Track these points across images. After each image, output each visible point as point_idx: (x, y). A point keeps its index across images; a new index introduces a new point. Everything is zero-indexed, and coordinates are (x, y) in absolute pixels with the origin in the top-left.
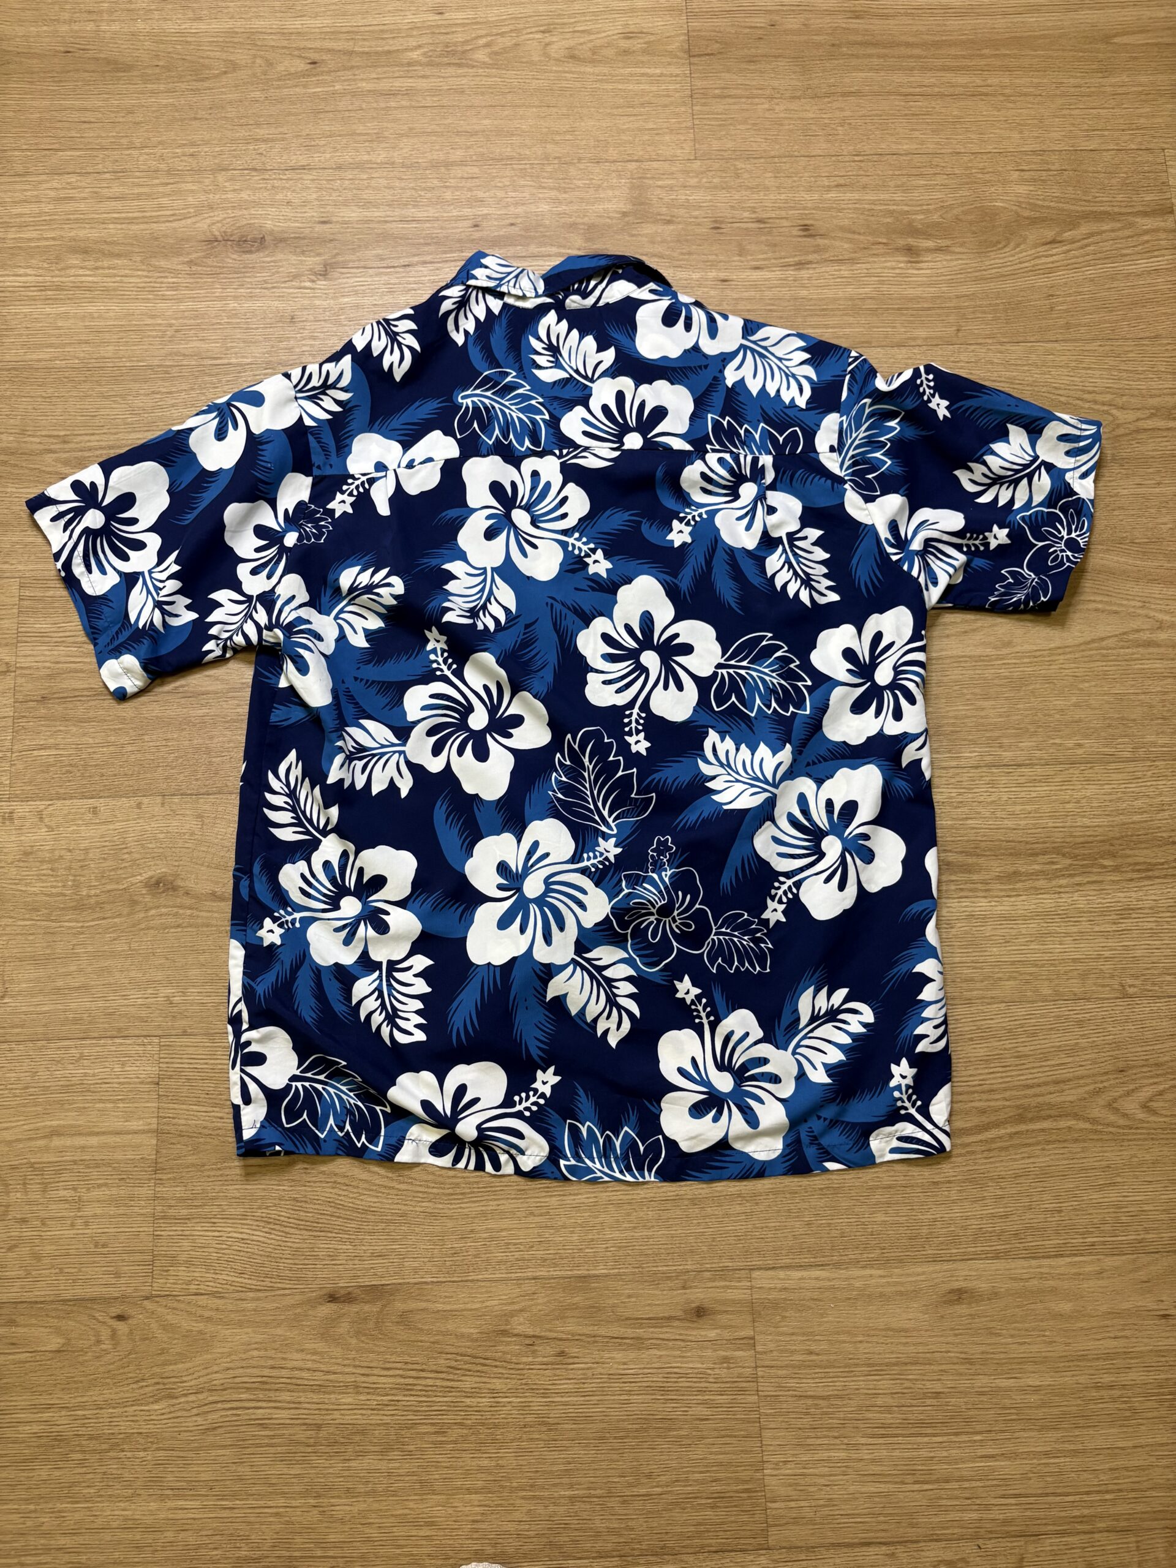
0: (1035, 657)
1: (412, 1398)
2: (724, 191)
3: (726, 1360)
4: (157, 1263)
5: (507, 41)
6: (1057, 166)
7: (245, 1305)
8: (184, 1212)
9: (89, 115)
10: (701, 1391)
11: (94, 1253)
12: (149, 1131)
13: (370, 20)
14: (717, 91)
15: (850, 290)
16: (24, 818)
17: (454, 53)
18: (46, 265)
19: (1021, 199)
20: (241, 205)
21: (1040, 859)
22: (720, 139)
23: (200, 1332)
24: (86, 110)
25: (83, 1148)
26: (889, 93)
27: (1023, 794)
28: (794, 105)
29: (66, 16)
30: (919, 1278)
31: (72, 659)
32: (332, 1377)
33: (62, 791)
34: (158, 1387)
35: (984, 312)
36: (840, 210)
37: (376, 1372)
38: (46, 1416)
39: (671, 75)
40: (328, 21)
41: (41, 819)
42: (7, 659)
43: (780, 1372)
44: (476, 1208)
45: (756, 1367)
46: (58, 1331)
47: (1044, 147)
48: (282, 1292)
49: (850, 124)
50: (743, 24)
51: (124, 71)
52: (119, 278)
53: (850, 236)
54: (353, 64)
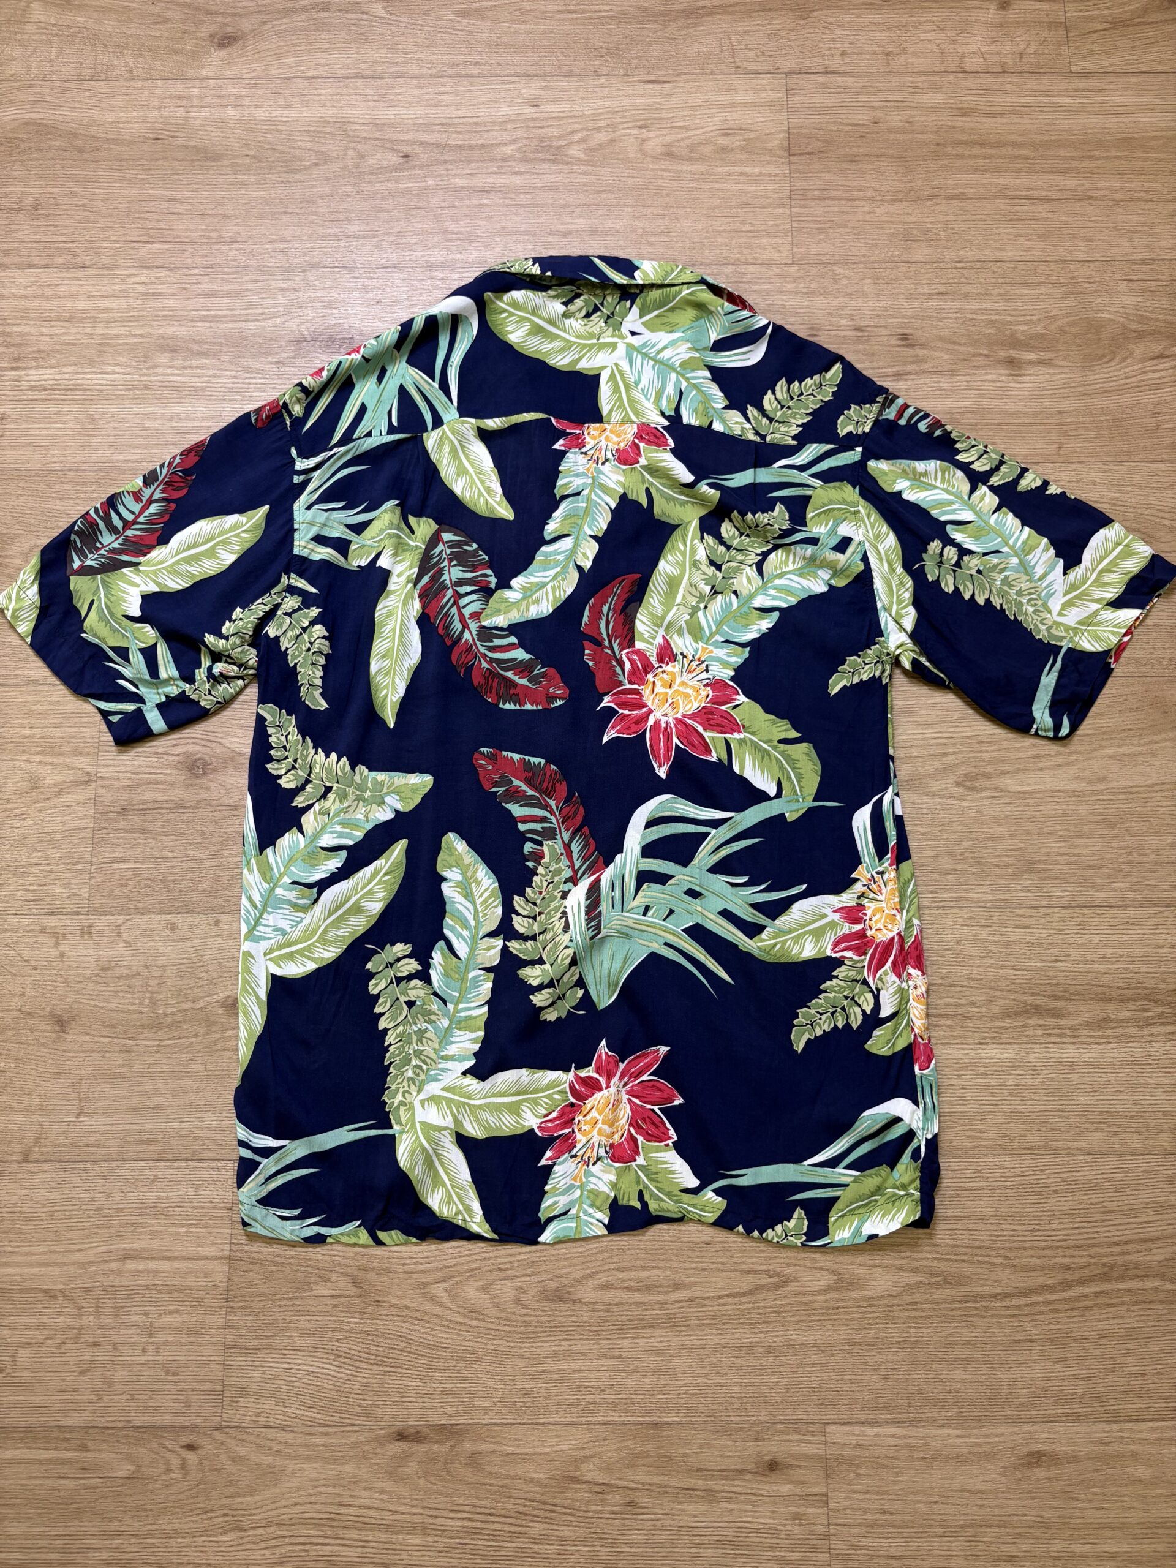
0: (1132, 794)
1: (480, 1542)
2: (822, 297)
3: (798, 1516)
4: (227, 1394)
5: (603, 137)
6: (1166, 277)
7: (313, 1440)
8: (255, 1342)
9: (178, 207)
10: (771, 1547)
11: (165, 1380)
12: (221, 1258)
13: (463, 112)
16: (102, 932)
17: (549, 148)
18: (134, 363)
19: (1128, 311)
20: (331, 305)
21: (1131, 1005)
22: (818, 242)
23: (269, 1466)
24: (175, 200)
25: (156, 1273)
26: (994, 196)
27: (1115, 937)
28: (895, 208)
29: (156, 101)
30: (997, 1439)
32: (400, 1517)
33: (141, 906)
34: (227, 1519)
35: (1088, 430)
37: (444, 1514)
38: (115, 1543)
39: (770, 175)
40: (420, 112)
41: (119, 934)
42: (89, 768)
43: (852, 1531)
44: (549, 1347)
45: (829, 1525)
46: (129, 1458)
47: (1154, 256)
48: (351, 1428)
49: (953, 229)
50: (845, 121)
51: (214, 160)
52: (206, 379)
53: (951, 346)
54: (446, 158)
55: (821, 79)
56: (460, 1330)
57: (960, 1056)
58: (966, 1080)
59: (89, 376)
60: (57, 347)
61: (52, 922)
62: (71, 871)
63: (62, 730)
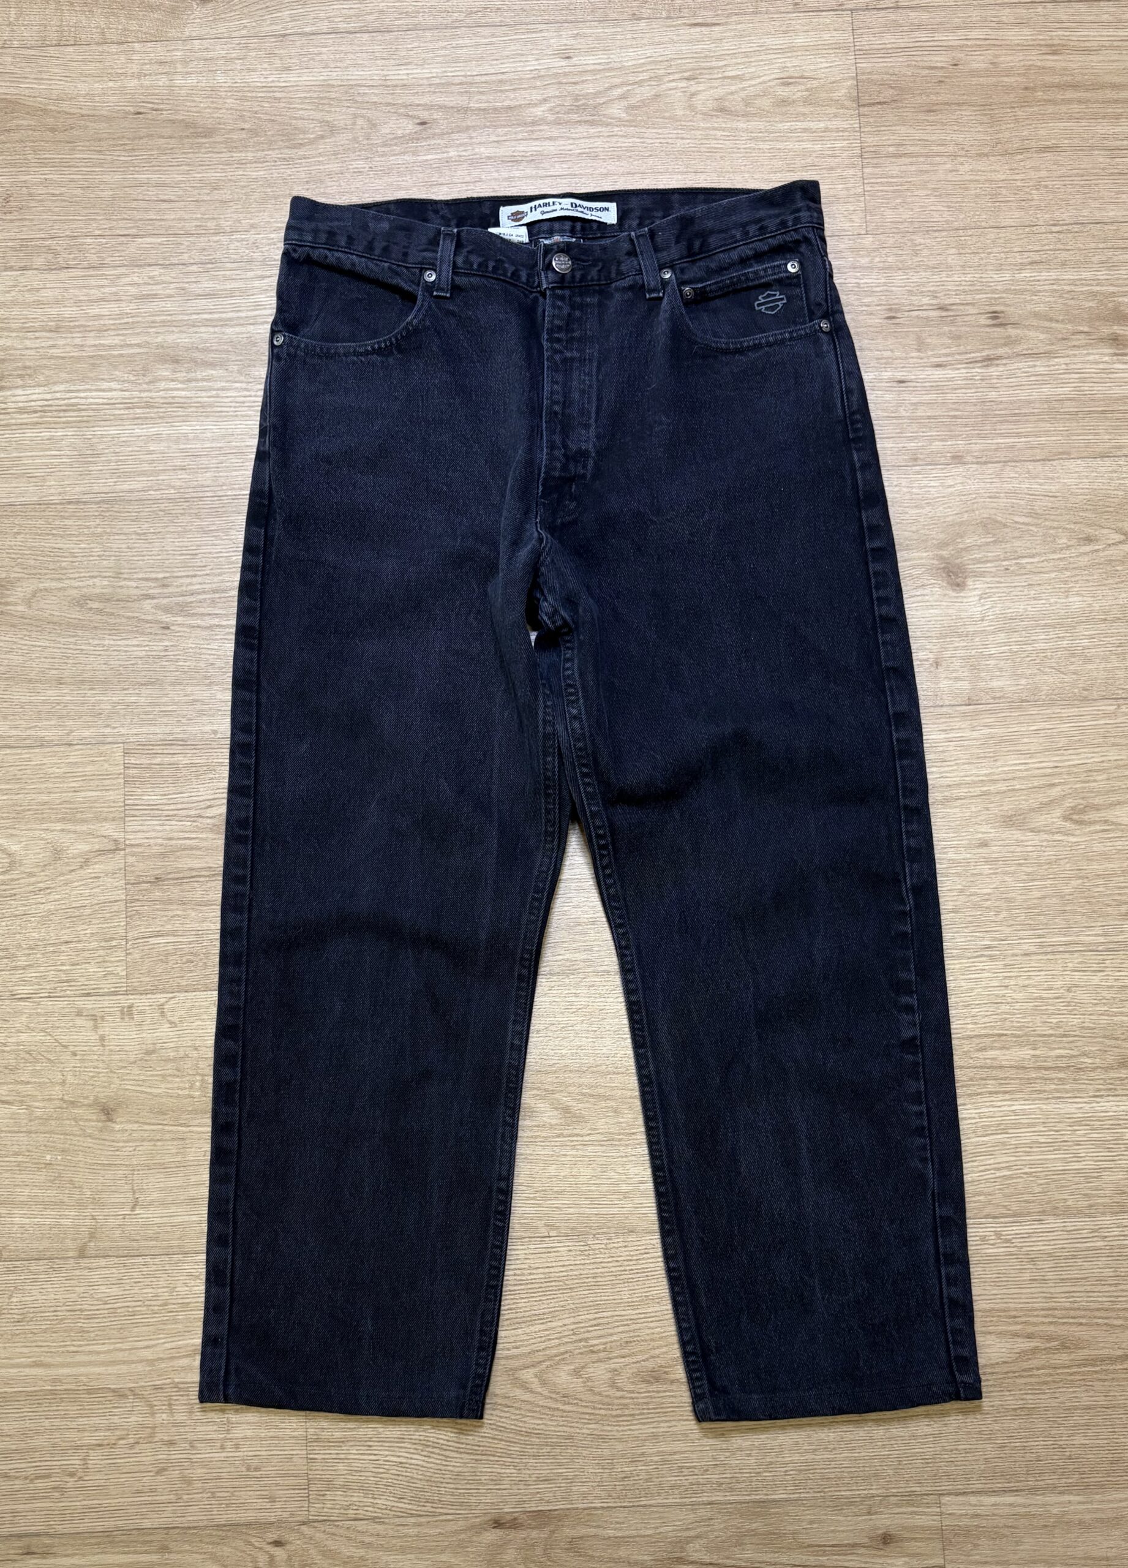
2: (900, 272)
4: (313, 1488)
5: (646, 92)
7: (406, 1531)
8: (338, 1435)
9: (169, 194)
11: (246, 1477)
13: (486, 68)
14: (891, 149)
15: (1046, 390)
16: (144, 1012)
17: (585, 108)
18: (132, 378)
23: (362, 1558)
24: (164, 185)
26: (1092, 147)
28: (980, 165)
29: (134, 68)
31: (187, 835)
33: (184, 983)
36: (1035, 293)
39: (838, 130)
40: (437, 70)
41: (163, 1014)
42: (116, 835)
46: (213, 1558)
48: (444, 1517)
49: (1046, 186)
50: (921, 64)
51: (205, 136)
52: (215, 392)
53: (1047, 324)
54: (469, 124)
55: (892, 16)
56: (553, 1416)
57: (1073, 1111)
58: (1080, 1136)
59: (82, 395)
60: (45, 362)
61: (89, 1004)
62: (104, 948)
63: (83, 794)
